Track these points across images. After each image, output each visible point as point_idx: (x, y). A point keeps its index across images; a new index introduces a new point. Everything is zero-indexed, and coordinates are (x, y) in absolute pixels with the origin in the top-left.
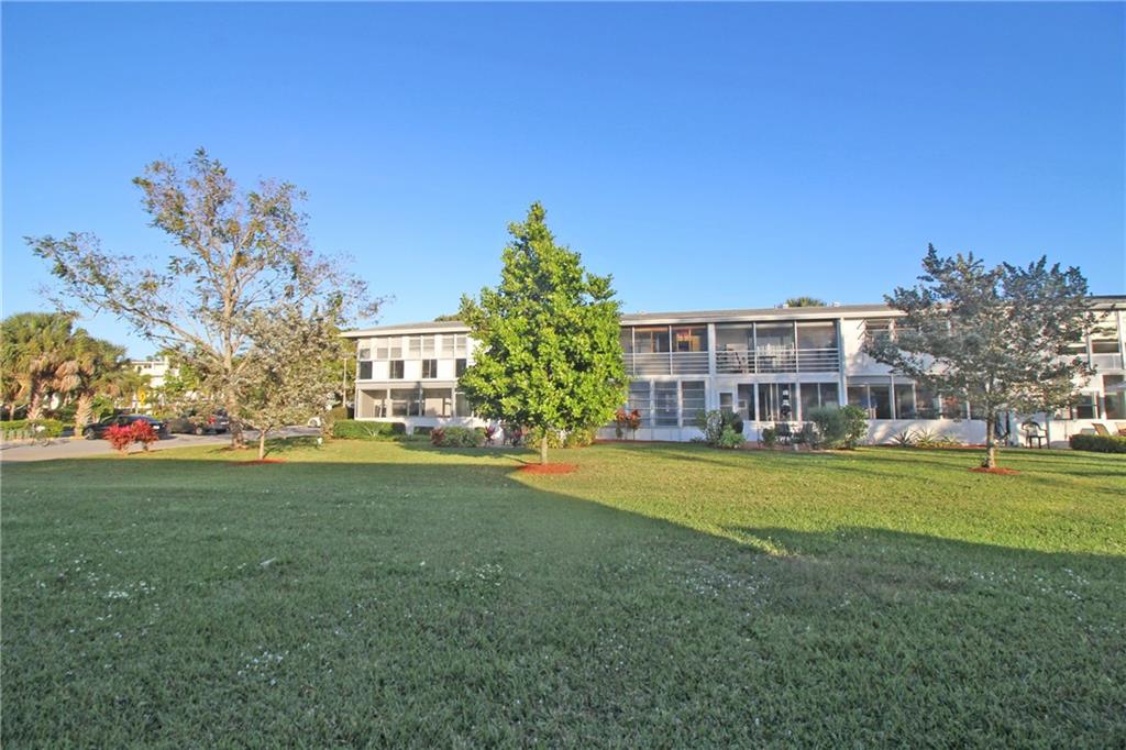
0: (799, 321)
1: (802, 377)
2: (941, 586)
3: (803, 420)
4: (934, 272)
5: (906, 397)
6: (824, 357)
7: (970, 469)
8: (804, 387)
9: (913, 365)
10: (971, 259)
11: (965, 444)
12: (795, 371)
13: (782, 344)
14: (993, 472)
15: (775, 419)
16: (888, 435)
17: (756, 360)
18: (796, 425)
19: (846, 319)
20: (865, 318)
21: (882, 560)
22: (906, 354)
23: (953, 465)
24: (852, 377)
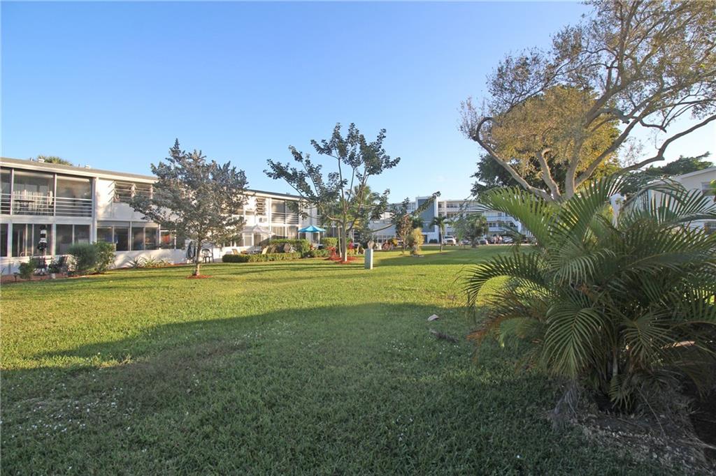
0: (59, 174)
1: (58, 219)
2: (234, 349)
3: (57, 254)
4: (175, 157)
5: (139, 236)
6: (79, 205)
7: (186, 278)
8: (60, 228)
9: (159, 214)
10: (200, 154)
11: (172, 264)
12: (53, 215)
13: (38, 191)
14: (199, 278)
15: (29, 255)
16: (125, 261)
17: (12, 203)
18: (50, 258)
19: (100, 178)
20: (115, 180)
21: (188, 344)
22: (154, 207)
23: (177, 276)
24: (101, 221)
